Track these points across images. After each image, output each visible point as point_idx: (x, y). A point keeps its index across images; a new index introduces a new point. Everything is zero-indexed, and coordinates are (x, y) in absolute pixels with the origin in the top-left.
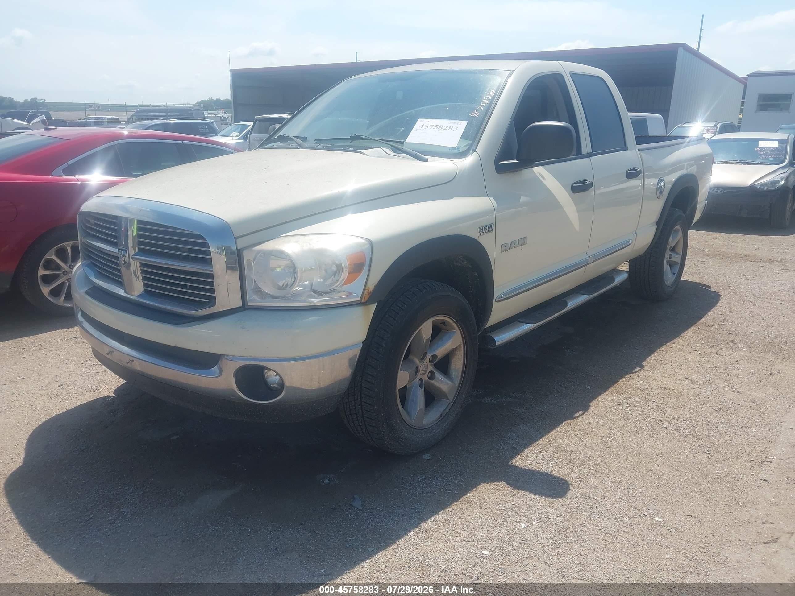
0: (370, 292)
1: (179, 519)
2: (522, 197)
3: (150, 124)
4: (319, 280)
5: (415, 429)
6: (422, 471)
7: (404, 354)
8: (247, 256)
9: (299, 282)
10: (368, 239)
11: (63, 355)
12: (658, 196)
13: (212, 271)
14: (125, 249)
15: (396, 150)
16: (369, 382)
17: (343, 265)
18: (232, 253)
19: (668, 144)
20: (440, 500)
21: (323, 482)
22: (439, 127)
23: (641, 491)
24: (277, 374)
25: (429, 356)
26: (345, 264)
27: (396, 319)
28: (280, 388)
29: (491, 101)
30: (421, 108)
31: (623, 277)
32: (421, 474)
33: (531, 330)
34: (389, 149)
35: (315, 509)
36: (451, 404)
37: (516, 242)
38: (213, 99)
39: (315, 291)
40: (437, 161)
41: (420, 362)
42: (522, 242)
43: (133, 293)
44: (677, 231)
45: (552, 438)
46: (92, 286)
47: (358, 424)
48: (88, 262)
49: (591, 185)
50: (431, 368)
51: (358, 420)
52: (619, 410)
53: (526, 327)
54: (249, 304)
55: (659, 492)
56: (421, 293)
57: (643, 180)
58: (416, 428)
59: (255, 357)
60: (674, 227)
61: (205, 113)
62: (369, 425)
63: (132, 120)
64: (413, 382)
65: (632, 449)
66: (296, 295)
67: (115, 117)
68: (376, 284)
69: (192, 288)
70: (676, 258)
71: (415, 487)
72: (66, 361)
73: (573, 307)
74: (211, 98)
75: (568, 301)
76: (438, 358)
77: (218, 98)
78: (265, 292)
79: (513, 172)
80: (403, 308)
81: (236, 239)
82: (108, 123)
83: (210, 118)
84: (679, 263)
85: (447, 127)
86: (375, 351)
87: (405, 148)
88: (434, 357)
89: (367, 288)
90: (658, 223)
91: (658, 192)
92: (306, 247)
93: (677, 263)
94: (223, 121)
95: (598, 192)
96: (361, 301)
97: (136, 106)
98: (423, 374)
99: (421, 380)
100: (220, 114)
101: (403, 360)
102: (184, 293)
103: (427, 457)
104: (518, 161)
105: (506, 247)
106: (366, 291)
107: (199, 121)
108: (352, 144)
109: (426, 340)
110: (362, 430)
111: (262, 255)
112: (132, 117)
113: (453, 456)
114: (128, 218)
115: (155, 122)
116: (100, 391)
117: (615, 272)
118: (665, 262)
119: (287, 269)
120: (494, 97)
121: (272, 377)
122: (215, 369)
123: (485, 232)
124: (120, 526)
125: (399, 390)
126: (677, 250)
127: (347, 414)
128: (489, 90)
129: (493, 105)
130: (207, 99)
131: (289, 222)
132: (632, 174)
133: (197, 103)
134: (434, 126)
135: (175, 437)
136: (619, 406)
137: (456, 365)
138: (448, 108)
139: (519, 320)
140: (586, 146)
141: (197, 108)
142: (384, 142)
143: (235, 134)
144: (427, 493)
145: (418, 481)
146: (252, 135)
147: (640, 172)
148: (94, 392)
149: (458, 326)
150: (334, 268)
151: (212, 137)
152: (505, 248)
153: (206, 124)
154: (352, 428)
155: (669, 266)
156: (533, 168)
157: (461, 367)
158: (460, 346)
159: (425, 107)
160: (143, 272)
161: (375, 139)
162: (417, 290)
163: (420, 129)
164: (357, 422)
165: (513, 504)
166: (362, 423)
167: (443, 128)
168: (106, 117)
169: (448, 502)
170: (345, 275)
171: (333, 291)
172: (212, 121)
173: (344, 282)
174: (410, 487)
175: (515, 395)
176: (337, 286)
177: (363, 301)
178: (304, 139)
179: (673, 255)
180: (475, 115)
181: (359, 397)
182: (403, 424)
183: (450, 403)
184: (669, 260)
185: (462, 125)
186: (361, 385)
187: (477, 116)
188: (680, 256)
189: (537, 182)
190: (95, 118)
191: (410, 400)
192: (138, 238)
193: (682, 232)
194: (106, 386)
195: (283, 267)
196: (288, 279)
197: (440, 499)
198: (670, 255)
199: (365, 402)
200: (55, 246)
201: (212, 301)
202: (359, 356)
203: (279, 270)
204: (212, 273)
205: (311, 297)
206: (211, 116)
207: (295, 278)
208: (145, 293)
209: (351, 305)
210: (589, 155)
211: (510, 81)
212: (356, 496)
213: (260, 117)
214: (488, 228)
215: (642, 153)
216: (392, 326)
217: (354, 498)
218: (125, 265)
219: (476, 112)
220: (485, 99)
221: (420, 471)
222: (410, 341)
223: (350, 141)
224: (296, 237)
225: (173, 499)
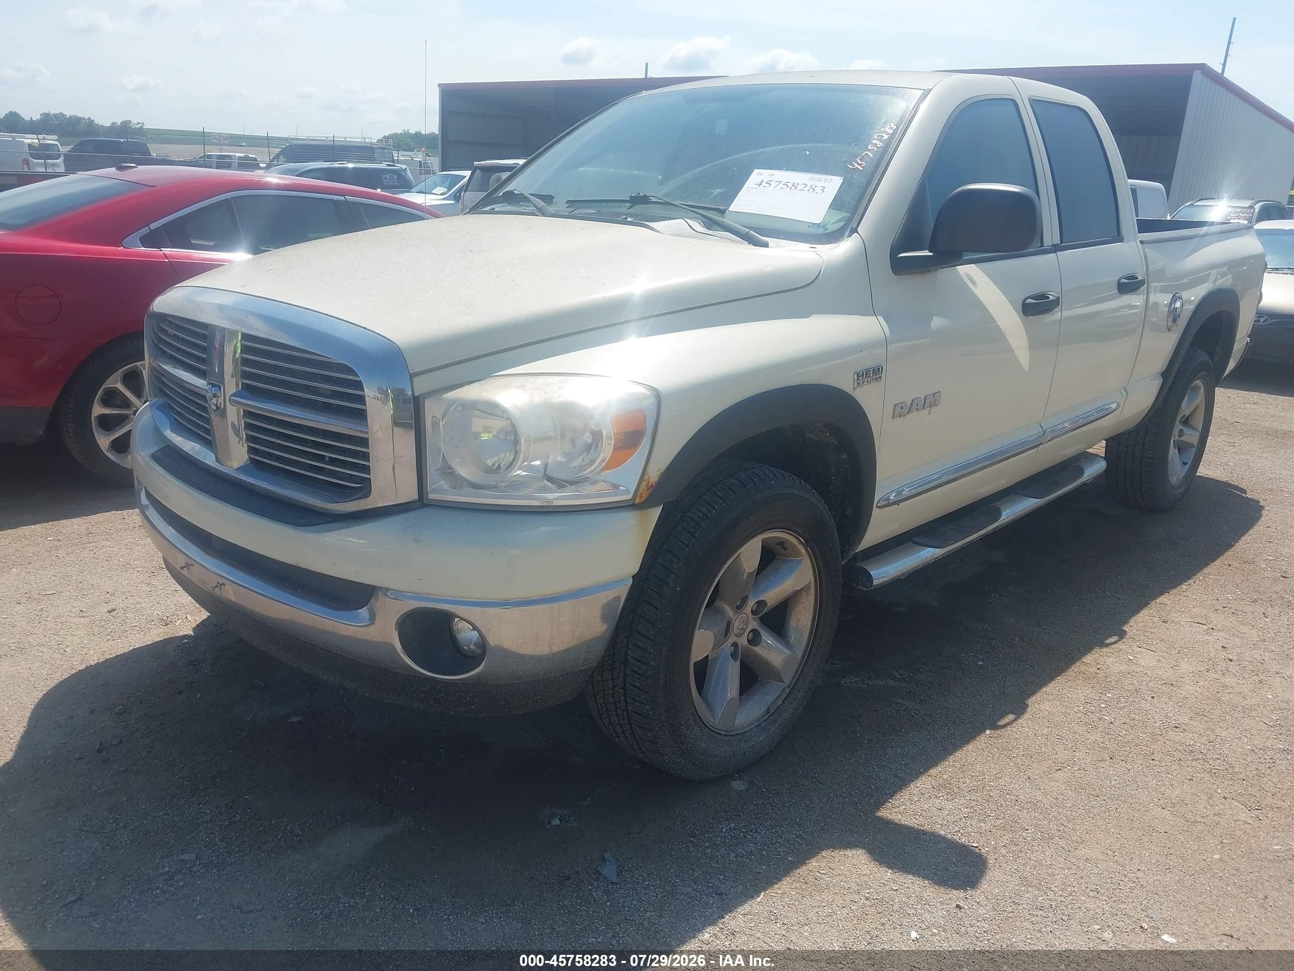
0: (652, 485)
1: (288, 879)
2: (935, 318)
3: (302, 168)
4: (559, 459)
5: (721, 734)
6: (729, 814)
7: (708, 599)
8: (431, 410)
9: (523, 463)
10: (653, 388)
11: (123, 556)
12: (1169, 326)
13: (367, 433)
14: (218, 384)
15: (710, 224)
16: (640, 648)
17: (604, 434)
18: (406, 401)
19: (1191, 234)
20: (760, 873)
21: (550, 822)
22: (790, 185)
23: (1135, 879)
24: (475, 628)
25: (751, 603)
26: (608, 430)
27: (697, 535)
28: (479, 651)
29: (888, 144)
30: (760, 151)
31: (1100, 467)
32: (727, 820)
33: (935, 559)
34: (699, 223)
35: (532, 876)
36: (788, 690)
37: (921, 400)
38: (410, 131)
39: (550, 479)
40: (785, 246)
41: (735, 613)
42: (930, 401)
43: (229, 464)
44: (1196, 388)
45: (966, 762)
46: (165, 445)
47: (617, 721)
48: (162, 400)
49: (1056, 303)
50: (754, 624)
51: (618, 715)
52: (1089, 714)
53: (928, 554)
54: (432, 496)
55: (1168, 884)
56: (744, 489)
57: (1145, 296)
58: (722, 732)
59: (436, 595)
60: (1192, 382)
61: (395, 154)
62: (637, 726)
63: (278, 161)
64: (721, 648)
65: (1115, 793)
66: (516, 485)
67: (250, 156)
68: (663, 470)
69: (333, 461)
70: (1191, 437)
71: (716, 844)
72: (126, 567)
73: (1010, 518)
74: (406, 131)
75: (1002, 508)
76: (768, 605)
77: (418, 130)
78: (459, 475)
79: (922, 273)
80: (709, 515)
81: (412, 376)
82: (239, 164)
83: (403, 162)
84: (1195, 445)
85: (806, 185)
86: (655, 592)
87: (726, 220)
88: (762, 603)
89: (646, 478)
90: (1165, 374)
91: (1170, 319)
92: (538, 399)
93: (1192, 445)
94: (424, 169)
95: (1066, 313)
96: (634, 501)
97: (285, 139)
98: (739, 635)
99: (735, 645)
100: (419, 157)
101: (705, 608)
102: (320, 470)
103: (738, 785)
104: (931, 254)
105: (902, 408)
106: (644, 484)
107: (383, 166)
108: (631, 210)
109: (748, 573)
110: (624, 732)
111: (459, 408)
112: (277, 157)
113: (786, 786)
114: (224, 329)
115: (313, 165)
116: (177, 624)
117: (1085, 457)
118: (1172, 443)
119: (502, 437)
120: (892, 136)
121: (466, 634)
122: (364, 612)
123: (866, 380)
124: (182, 887)
125: (694, 664)
126: (1192, 422)
127: (598, 701)
128: (884, 122)
129: (891, 150)
130: (399, 131)
131: (511, 350)
132: (1130, 285)
133: (384, 137)
134: (782, 183)
135: (295, 719)
136: (1088, 706)
137: (798, 620)
138: (808, 153)
139: (915, 539)
140: (1051, 231)
141: (383, 145)
142: (691, 209)
143: (439, 190)
144: (736, 856)
145: (722, 831)
146: (467, 192)
147: (1142, 283)
148: (166, 625)
149: (807, 550)
150: (588, 438)
151: (403, 193)
152: (901, 411)
153: (397, 172)
154: (606, 728)
155: (1177, 451)
156: (957, 267)
157: (809, 623)
158: (808, 586)
159: (767, 149)
160: (248, 426)
161: (674, 202)
162: (738, 483)
163: (757, 189)
164: (616, 717)
165: (895, 888)
166: (624, 720)
167: (799, 187)
168: (236, 154)
169: (776, 878)
170: (606, 451)
171: (586, 479)
172: (404, 167)
173: (604, 464)
174: (707, 844)
175: (902, 675)
176: (591, 472)
177: (637, 501)
178: (548, 199)
179: (1187, 431)
180: (857, 166)
181: (622, 674)
182: (698, 727)
183: (784, 689)
184: (1178, 440)
185: (834, 183)
186: (627, 655)
187: (862, 169)
188: (1198, 434)
189: (964, 291)
190: (218, 156)
191: (713, 681)
192: (242, 365)
193: (1205, 391)
194: (189, 616)
195: (495, 432)
196: (502, 455)
197: (761, 871)
198: (1181, 430)
199: (632, 685)
200: (124, 367)
201: (364, 488)
202: (627, 599)
203: (485, 437)
204: (366, 436)
205: (544, 489)
206: (403, 160)
207: (516, 453)
208: (251, 465)
209: (618, 507)
210: (1055, 249)
211: (924, 107)
212: (607, 855)
213: (482, 162)
214: (872, 374)
215: (1147, 250)
216: (688, 547)
217: (604, 860)
218: (217, 412)
219: (859, 162)
220: (876, 139)
221: (726, 812)
222: (719, 576)
223: (628, 205)
224: (522, 379)
225: (280, 840)
